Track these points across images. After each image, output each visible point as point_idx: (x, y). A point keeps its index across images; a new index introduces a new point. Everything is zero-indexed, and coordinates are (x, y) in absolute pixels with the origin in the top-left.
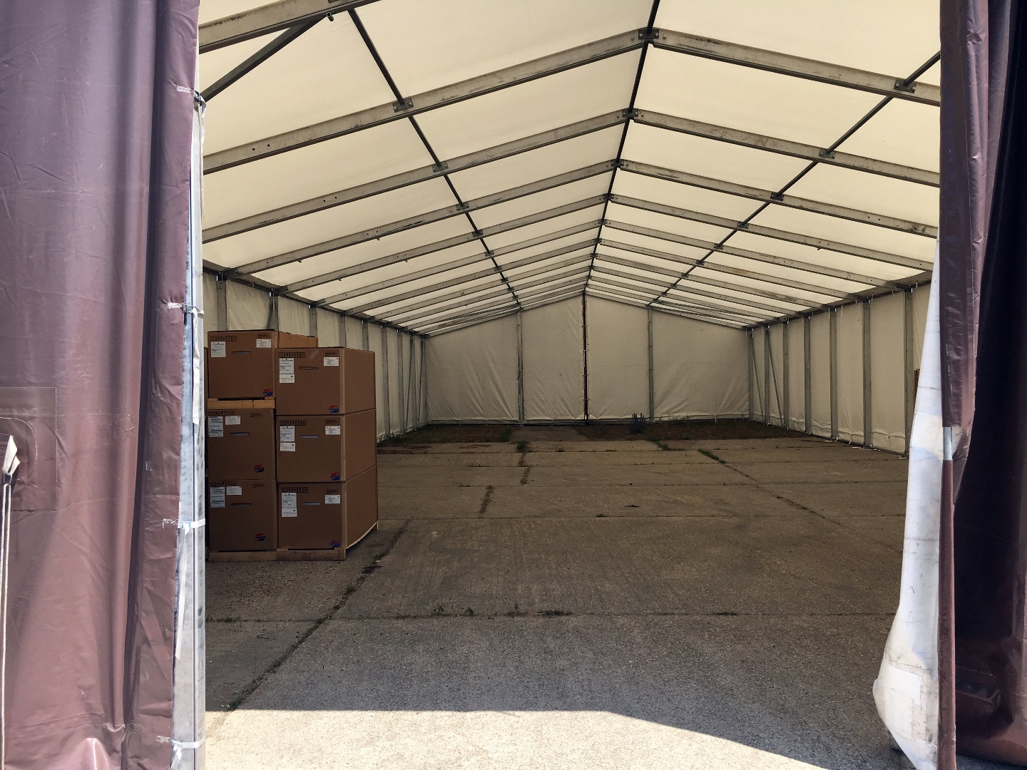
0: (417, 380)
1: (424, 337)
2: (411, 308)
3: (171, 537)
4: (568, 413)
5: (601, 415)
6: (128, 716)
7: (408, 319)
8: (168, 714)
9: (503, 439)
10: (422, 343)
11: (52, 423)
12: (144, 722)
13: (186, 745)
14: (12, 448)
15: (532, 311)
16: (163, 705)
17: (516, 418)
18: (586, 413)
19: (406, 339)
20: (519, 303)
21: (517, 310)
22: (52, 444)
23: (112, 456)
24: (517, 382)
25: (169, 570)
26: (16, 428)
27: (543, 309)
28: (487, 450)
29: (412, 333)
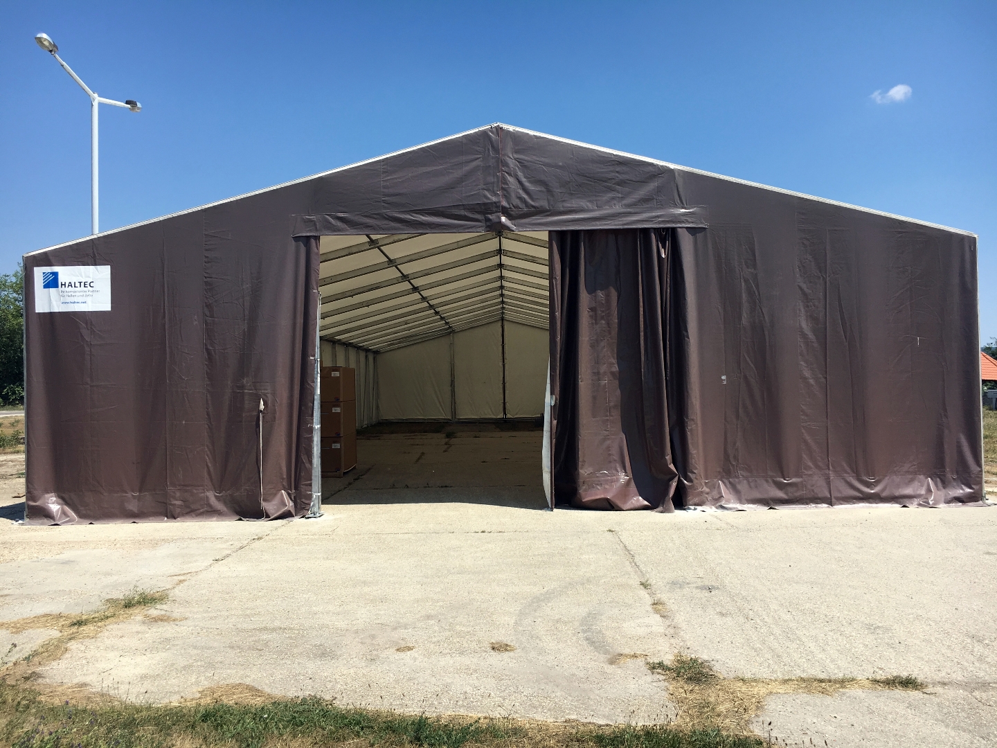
0: (371, 386)
1: (376, 352)
2: (368, 333)
3: (311, 430)
4: (491, 413)
5: (516, 414)
6: (296, 488)
7: (365, 341)
8: (311, 485)
9: (437, 431)
10: (374, 359)
11: (274, 394)
12: (303, 488)
13: (316, 494)
14: (262, 402)
15: (461, 333)
16: (309, 482)
17: (450, 418)
18: (505, 413)
19: (362, 355)
20: (450, 327)
21: (450, 331)
22: (274, 401)
23: (291, 405)
24: (450, 388)
25: (311, 440)
26: (264, 397)
27: (471, 330)
28: (424, 437)
29: (367, 350)
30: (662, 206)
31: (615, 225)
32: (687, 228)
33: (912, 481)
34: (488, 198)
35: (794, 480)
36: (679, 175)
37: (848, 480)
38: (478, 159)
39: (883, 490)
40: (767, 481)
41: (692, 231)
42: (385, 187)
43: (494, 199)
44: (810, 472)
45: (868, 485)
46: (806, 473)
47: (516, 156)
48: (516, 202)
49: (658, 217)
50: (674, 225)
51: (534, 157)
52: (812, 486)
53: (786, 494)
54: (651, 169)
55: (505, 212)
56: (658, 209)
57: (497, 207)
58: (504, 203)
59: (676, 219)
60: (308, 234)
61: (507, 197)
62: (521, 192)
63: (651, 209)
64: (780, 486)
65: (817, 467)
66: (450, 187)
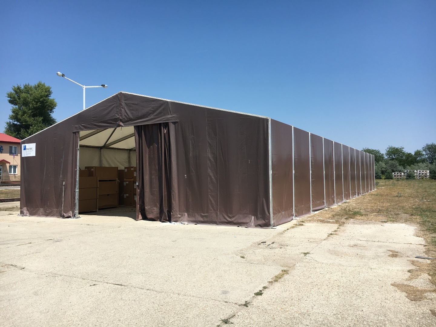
3: (75, 191)
11: (67, 180)
12: (74, 209)
13: (77, 211)
14: (64, 183)
16: (74, 207)
22: (67, 182)
25: (75, 194)
26: (65, 181)
30: (164, 115)
31: (151, 123)
32: (172, 122)
33: (246, 217)
34: (116, 116)
35: (206, 214)
36: (170, 103)
37: (224, 215)
38: (114, 104)
39: (235, 220)
40: (198, 215)
41: (174, 123)
42: (93, 115)
43: (118, 117)
44: (211, 212)
45: (230, 218)
46: (210, 212)
47: (125, 102)
48: (124, 117)
49: (163, 119)
50: (167, 121)
51: (129, 102)
52: (212, 217)
53: (203, 219)
54: (162, 102)
55: (121, 121)
56: (164, 116)
57: (119, 119)
58: (121, 118)
59: (168, 119)
60: (76, 131)
61: (121, 116)
62: (125, 114)
63: (161, 116)
64: (202, 217)
65: (214, 210)
66: (108, 114)
